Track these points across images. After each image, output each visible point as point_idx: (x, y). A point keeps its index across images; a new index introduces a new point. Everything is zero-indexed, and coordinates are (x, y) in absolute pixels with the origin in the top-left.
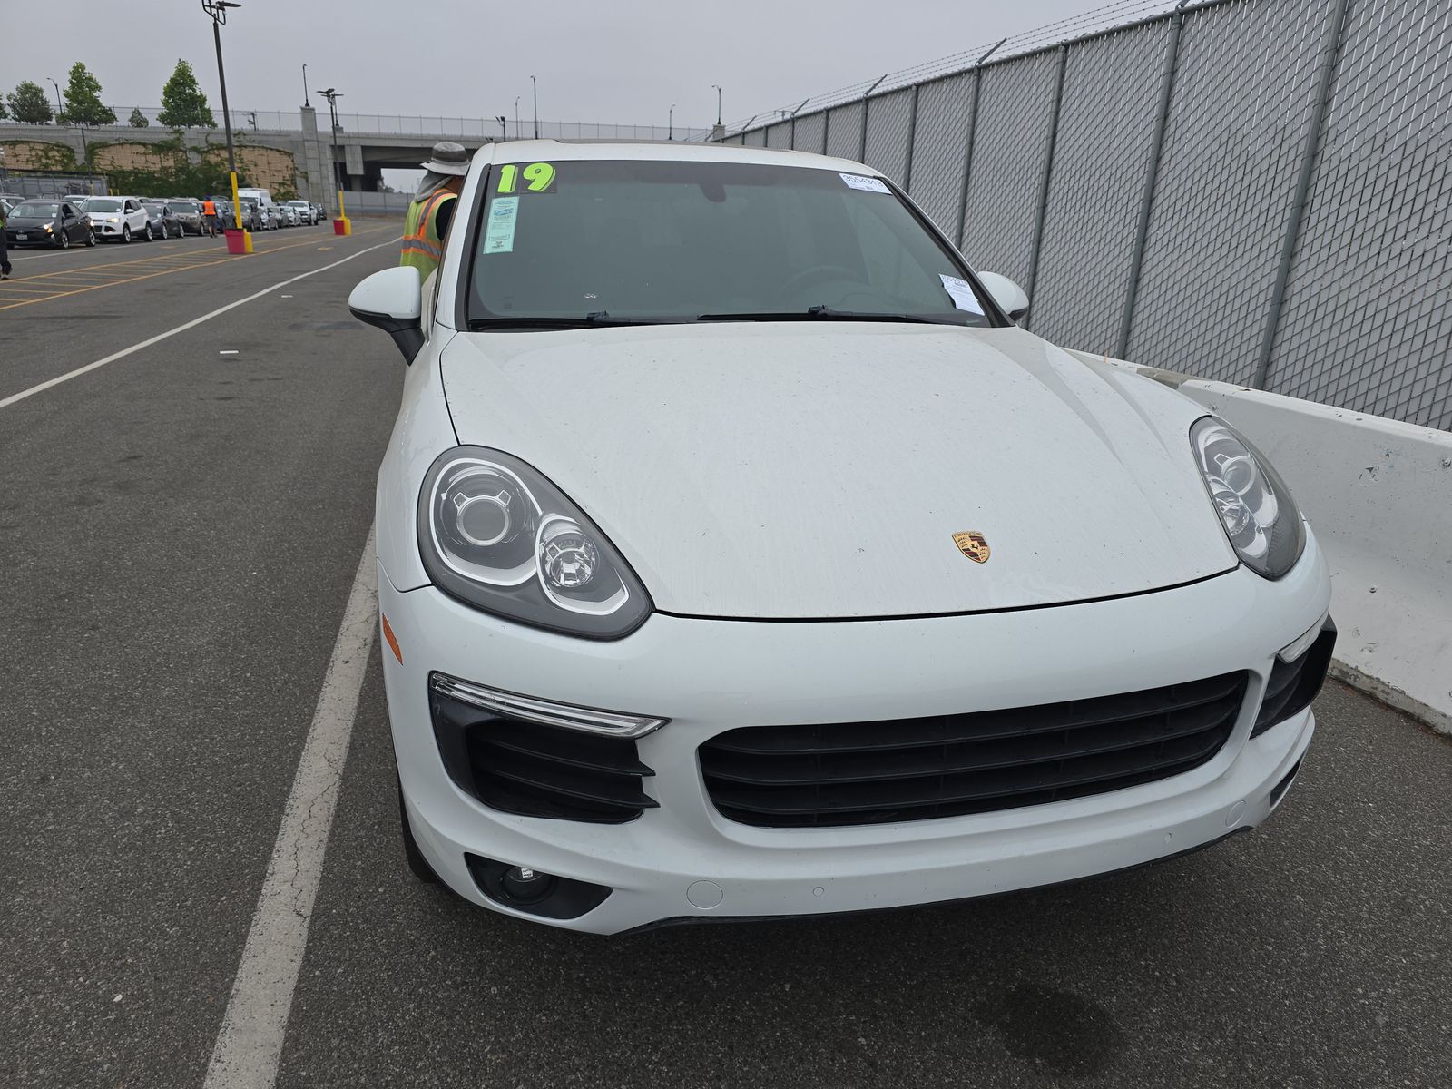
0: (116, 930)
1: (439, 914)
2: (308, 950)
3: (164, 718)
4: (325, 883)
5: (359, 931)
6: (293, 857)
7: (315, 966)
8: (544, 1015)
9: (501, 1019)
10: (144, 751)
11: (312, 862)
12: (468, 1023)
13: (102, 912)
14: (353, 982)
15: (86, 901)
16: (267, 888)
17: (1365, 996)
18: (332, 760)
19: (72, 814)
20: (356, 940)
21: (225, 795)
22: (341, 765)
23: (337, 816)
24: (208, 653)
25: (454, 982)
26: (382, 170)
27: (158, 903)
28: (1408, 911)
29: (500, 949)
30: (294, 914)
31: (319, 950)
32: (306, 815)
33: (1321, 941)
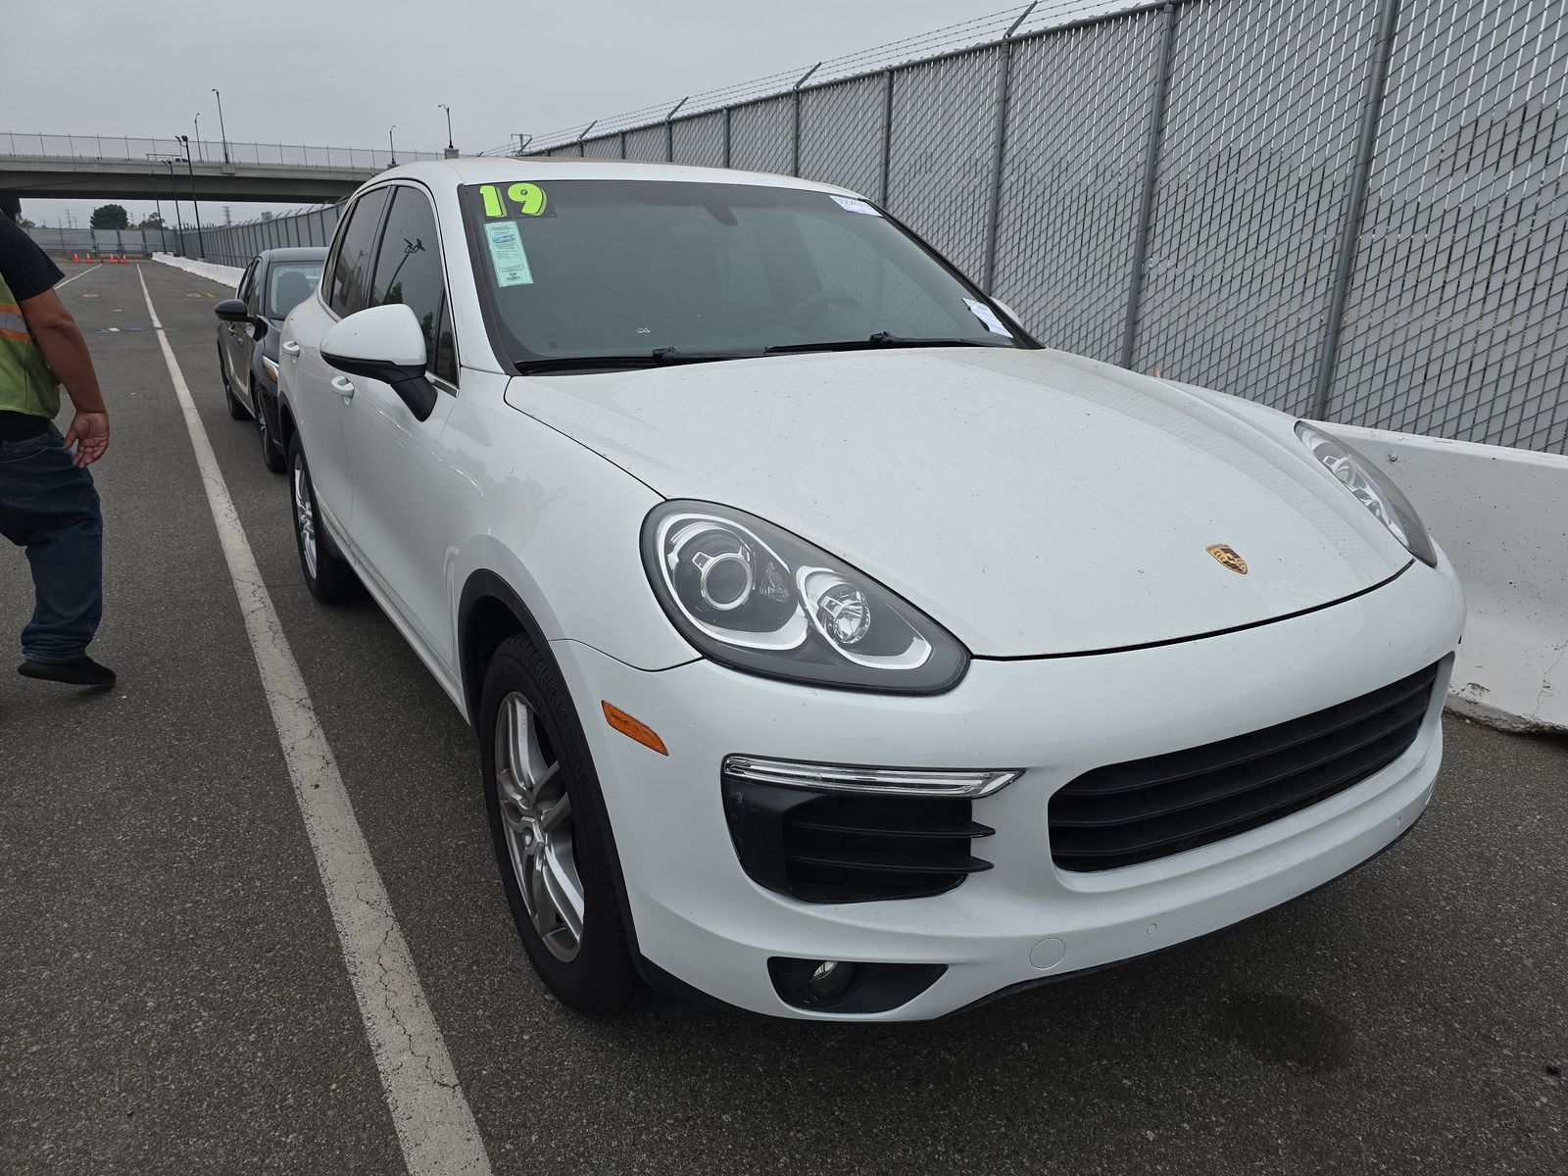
0: (213, 1153)
1: (612, 1050)
2: (481, 1123)
3: (111, 888)
4: (454, 1045)
5: (528, 1088)
6: (394, 1021)
7: (501, 1139)
8: (799, 1131)
9: (754, 1147)
10: (110, 931)
11: (421, 1021)
12: (720, 1160)
13: (179, 1137)
14: (558, 1147)
15: (147, 1128)
16: (383, 1062)
17: (1504, 944)
18: (371, 902)
19: (57, 1026)
20: (531, 1099)
21: (257, 966)
22: (385, 903)
23: (419, 965)
24: (122, 802)
25: (676, 1119)
26: (20, 199)
27: (249, 1111)
28: (1491, 863)
29: (706, 1073)
30: (439, 1087)
31: (495, 1120)
32: (378, 970)
33: (1443, 903)
